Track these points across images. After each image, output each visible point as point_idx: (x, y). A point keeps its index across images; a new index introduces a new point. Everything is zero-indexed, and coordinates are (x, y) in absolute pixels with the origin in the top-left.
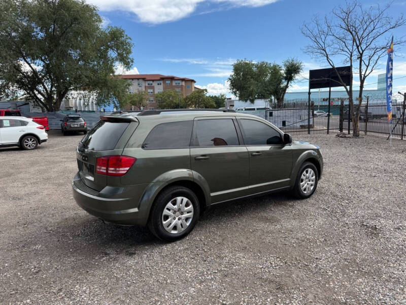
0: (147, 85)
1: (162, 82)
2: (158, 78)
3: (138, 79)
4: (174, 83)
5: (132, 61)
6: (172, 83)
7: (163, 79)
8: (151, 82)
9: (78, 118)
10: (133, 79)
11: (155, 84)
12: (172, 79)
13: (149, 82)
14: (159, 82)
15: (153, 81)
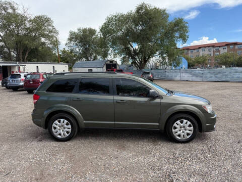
0: (215, 50)
1: (226, 47)
2: (224, 44)
3: (209, 47)
4: (237, 47)
5: (188, 37)
6: (234, 47)
7: (228, 45)
8: (218, 48)
9: (149, 73)
10: (205, 47)
11: (221, 49)
12: (235, 44)
13: (217, 48)
14: (224, 47)
15: (220, 47)
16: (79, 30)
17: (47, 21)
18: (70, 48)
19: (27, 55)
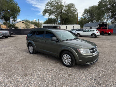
16: (89, 7)
17: (73, 5)
18: (84, 17)
19: (64, 22)
